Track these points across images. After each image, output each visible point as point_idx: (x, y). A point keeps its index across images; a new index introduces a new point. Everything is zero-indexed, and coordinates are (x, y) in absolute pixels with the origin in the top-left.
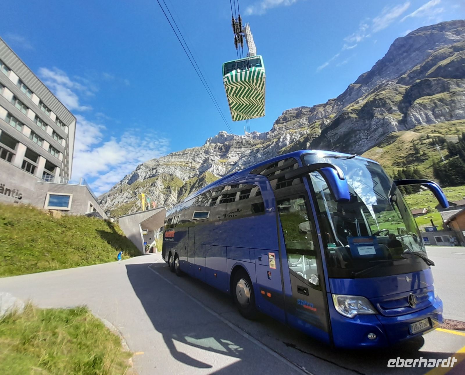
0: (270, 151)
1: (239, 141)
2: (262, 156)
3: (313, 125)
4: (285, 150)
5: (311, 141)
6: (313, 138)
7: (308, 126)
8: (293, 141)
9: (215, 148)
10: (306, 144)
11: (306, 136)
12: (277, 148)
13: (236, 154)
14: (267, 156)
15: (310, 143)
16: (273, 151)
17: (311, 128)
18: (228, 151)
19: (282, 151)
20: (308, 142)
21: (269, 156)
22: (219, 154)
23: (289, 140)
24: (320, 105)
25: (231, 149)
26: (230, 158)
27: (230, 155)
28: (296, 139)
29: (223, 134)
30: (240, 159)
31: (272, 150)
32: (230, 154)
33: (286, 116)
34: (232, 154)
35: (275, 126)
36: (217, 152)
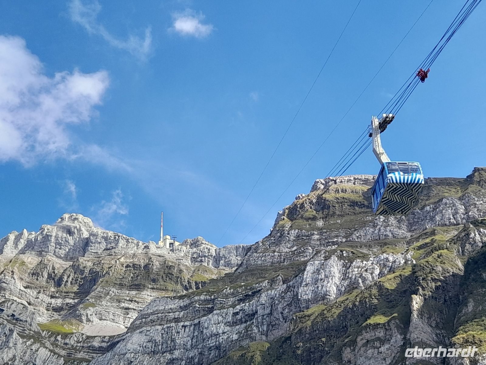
0: (260, 312)
1: (136, 261)
2: (228, 328)
3: (428, 240)
4: (322, 314)
5: (428, 293)
6: (434, 280)
7: (409, 243)
8: (352, 286)
9: (35, 274)
10: (411, 300)
11: (407, 272)
12: (289, 305)
13: (119, 312)
14: (246, 328)
15: (425, 299)
16: (271, 314)
17: (420, 248)
18: (88, 293)
19: (309, 316)
20: (416, 292)
21: (255, 330)
22: (48, 300)
23: (337, 280)
24: (446, 179)
25: (98, 289)
26: (88, 320)
27: (91, 311)
28: (364, 280)
29: (76, 224)
30: (132, 329)
31: (268, 311)
32: (93, 305)
33: (326, 196)
34: (98, 308)
35: (283, 226)
36: (40, 289)
